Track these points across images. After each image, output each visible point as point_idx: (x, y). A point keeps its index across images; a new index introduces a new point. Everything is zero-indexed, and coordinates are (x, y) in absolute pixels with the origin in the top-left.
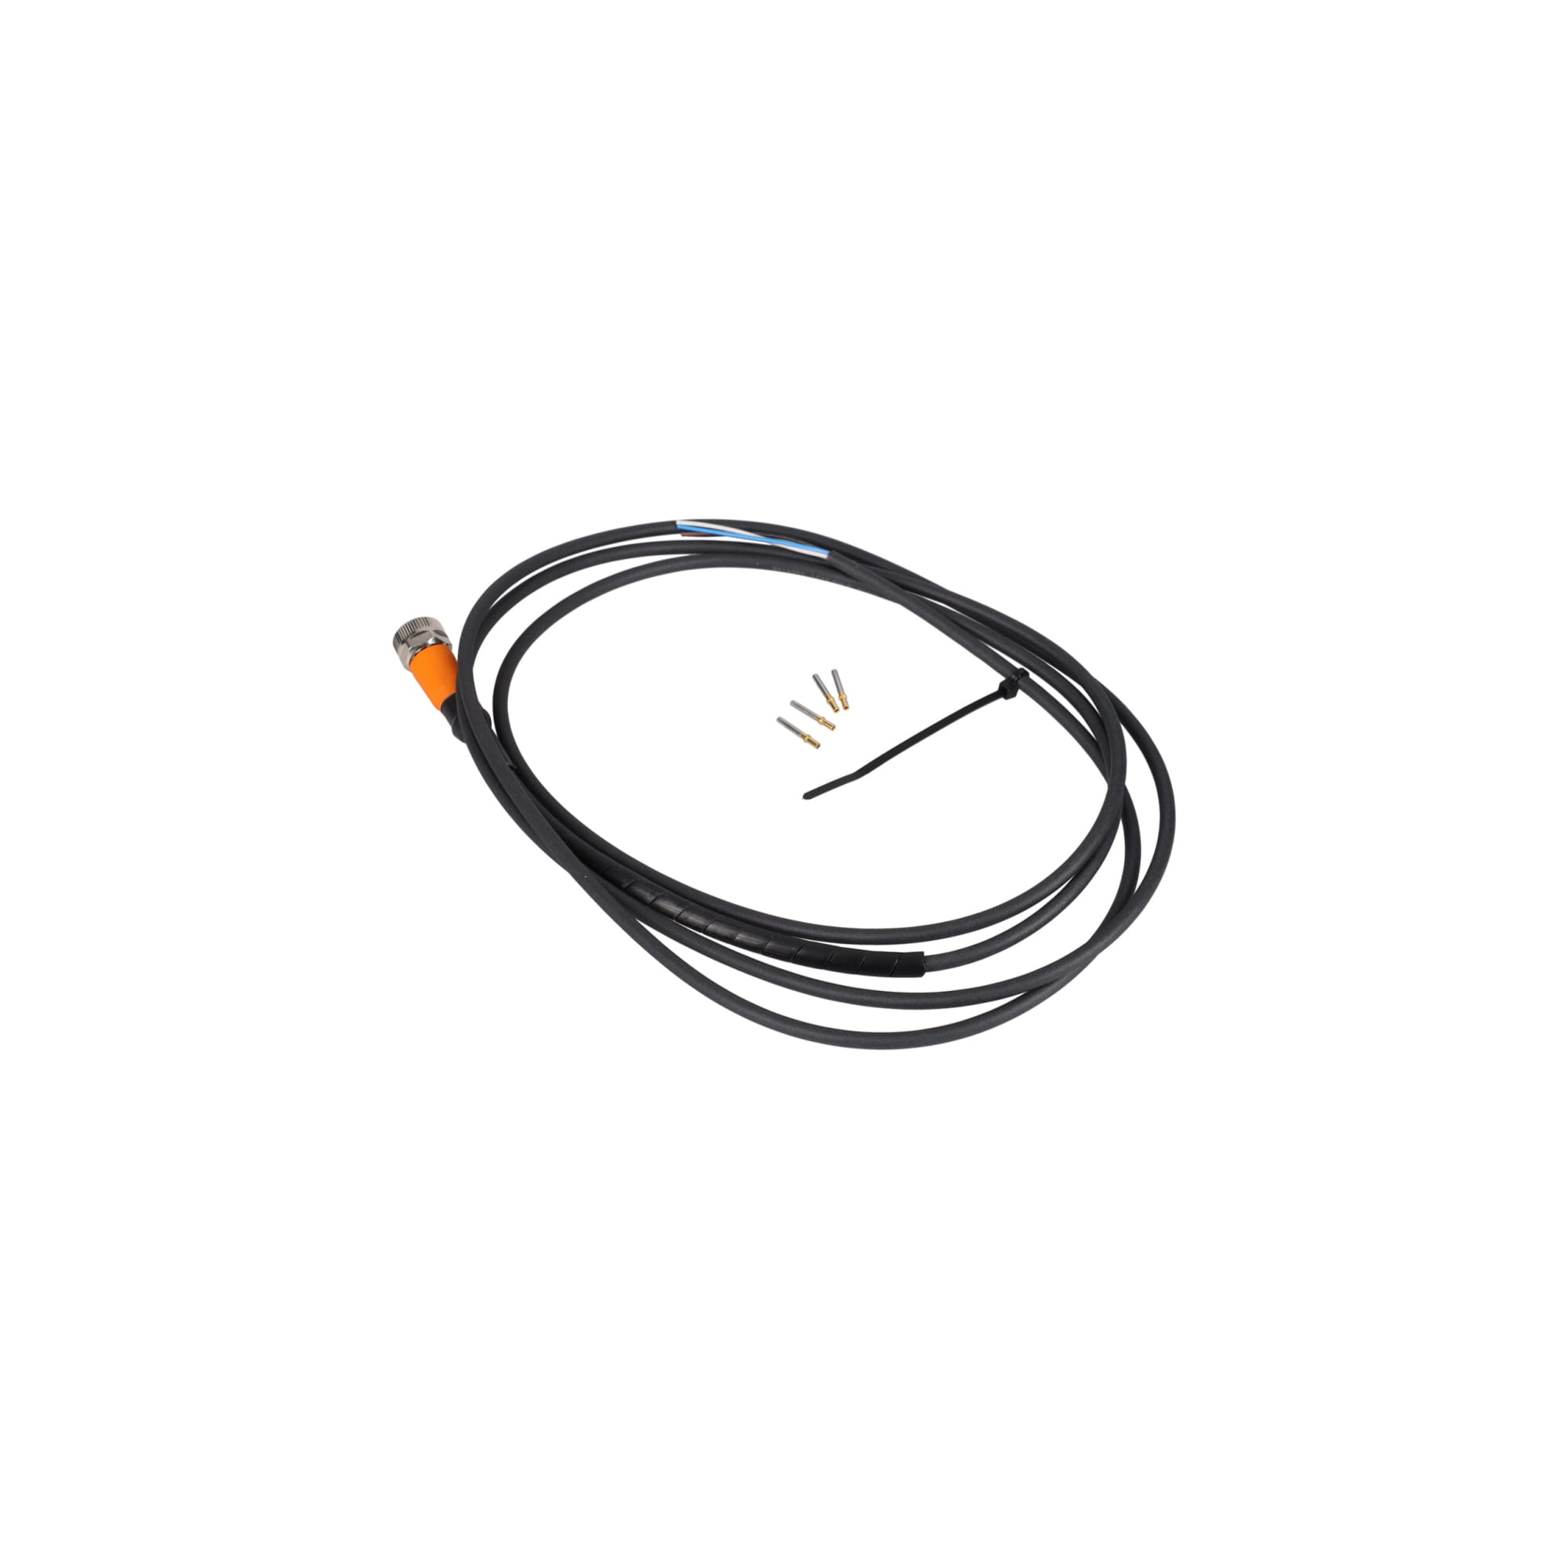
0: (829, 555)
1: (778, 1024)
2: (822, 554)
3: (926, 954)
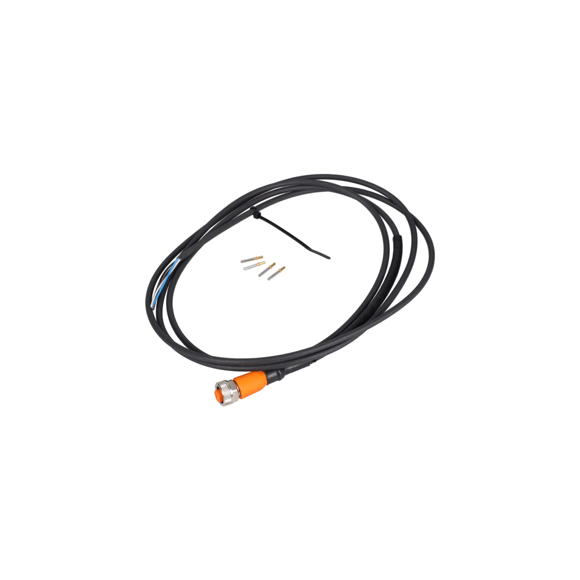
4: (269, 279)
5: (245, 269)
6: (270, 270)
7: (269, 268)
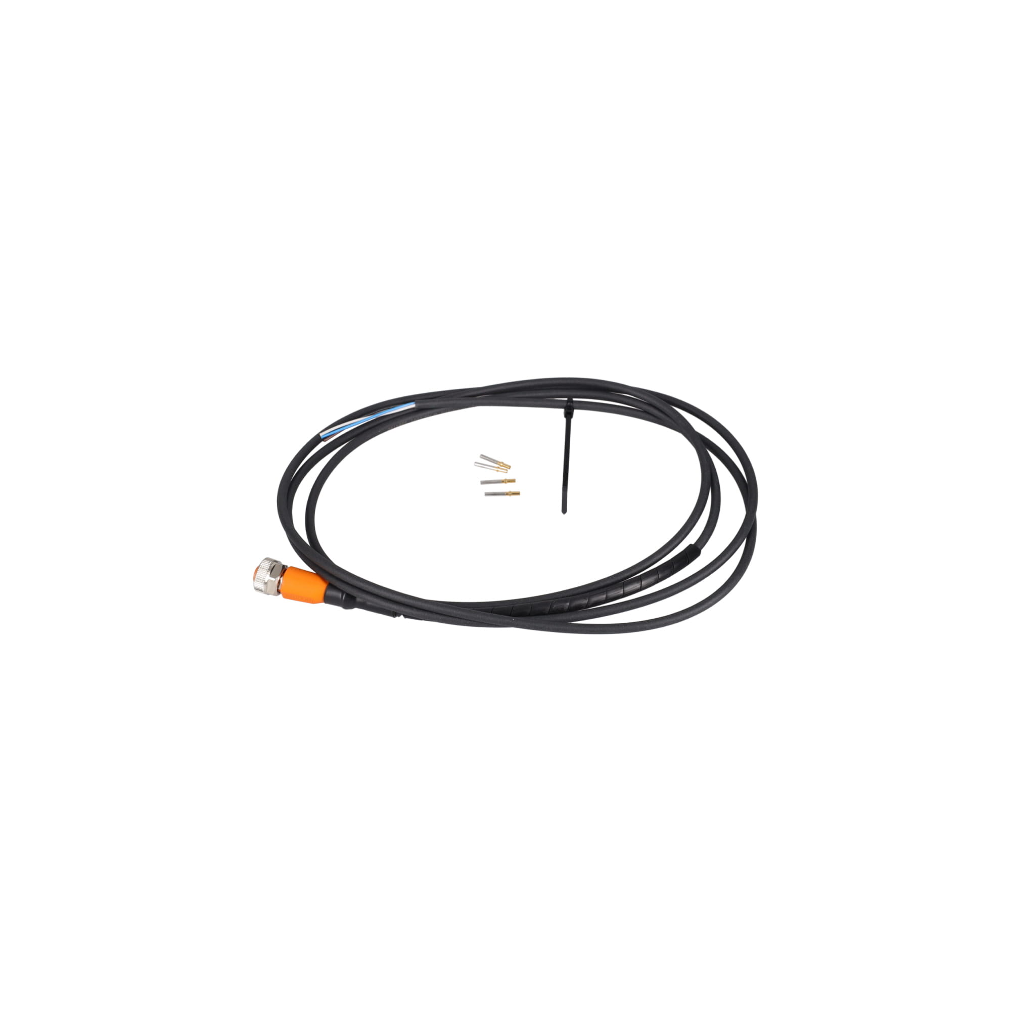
0: (416, 403)
1: (674, 619)
2: (412, 405)
3: (693, 543)
4: (487, 494)
5: (476, 464)
6: (503, 484)
7: (503, 482)
